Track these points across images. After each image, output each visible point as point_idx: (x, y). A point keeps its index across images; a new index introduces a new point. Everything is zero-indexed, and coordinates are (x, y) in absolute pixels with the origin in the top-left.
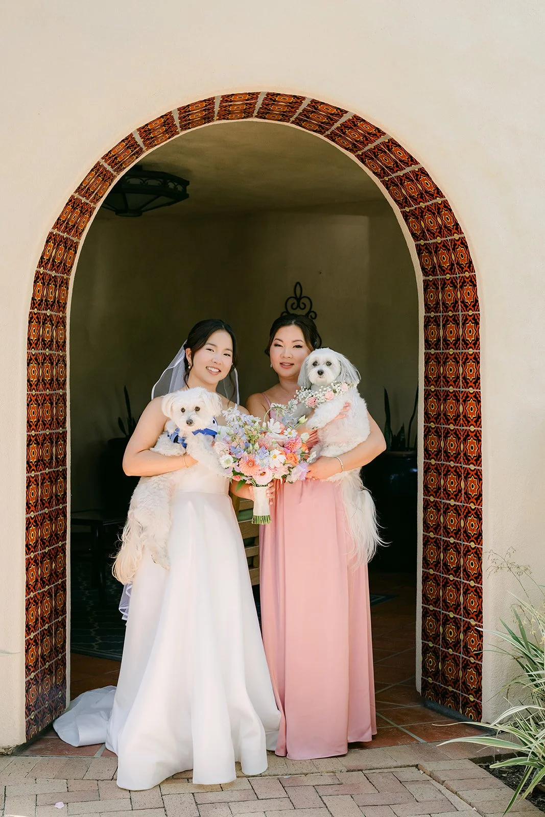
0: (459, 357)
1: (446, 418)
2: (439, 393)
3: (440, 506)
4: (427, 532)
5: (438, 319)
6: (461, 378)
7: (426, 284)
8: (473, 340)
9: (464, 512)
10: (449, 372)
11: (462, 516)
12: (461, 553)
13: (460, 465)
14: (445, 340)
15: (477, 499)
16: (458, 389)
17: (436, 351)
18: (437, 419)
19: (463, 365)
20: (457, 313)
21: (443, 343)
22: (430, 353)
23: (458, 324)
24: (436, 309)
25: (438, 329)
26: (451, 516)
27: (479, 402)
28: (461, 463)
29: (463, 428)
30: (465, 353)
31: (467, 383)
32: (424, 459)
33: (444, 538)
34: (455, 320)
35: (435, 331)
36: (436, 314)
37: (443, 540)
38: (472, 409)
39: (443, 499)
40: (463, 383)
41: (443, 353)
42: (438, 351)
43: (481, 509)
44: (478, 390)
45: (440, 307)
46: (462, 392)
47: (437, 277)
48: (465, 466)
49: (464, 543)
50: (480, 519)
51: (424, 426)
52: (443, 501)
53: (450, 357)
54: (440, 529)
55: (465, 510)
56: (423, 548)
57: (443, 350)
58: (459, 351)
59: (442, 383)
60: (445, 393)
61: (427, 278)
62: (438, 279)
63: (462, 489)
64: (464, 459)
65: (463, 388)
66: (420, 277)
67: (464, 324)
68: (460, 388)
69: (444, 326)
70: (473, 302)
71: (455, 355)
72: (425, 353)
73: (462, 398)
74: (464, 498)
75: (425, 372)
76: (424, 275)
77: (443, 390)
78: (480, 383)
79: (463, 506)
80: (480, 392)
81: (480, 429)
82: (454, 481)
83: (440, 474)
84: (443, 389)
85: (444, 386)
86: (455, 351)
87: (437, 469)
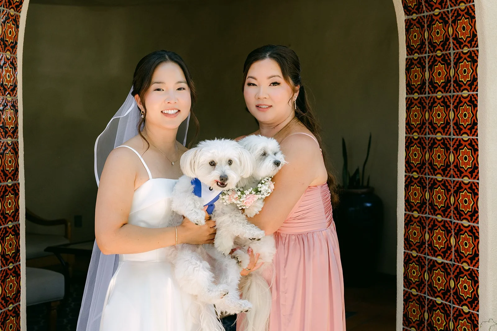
0: (450, 101)
1: (433, 168)
2: (424, 141)
3: (424, 262)
4: (408, 288)
5: (424, 60)
6: (452, 124)
7: (409, 25)
8: (468, 81)
9: (454, 272)
10: (436, 117)
11: (452, 276)
12: (450, 316)
13: (450, 220)
14: (432, 82)
15: (472, 259)
16: (447, 137)
17: (421, 96)
18: (421, 168)
19: (455, 110)
20: (447, 52)
21: (429, 86)
22: (413, 98)
23: (449, 64)
24: (421, 49)
25: (423, 71)
26: (437, 274)
27: (476, 150)
28: (450, 218)
29: (454, 179)
30: (457, 96)
31: (460, 130)
32: (405, 211)
33: (429, 297)
34: (445, 60)
35: (419, 74)
36: (421, 56)
37: (428, 299)
38: (466, 158)
39: (428, 255)
40: (454, 129)
41: (429, 97)
42: (423, 96)
43: (477, 271)
44: (474, 137)
45: (425, 47)
46: (453, 139)
47: (422, 14)
48: (457, 221)
49: (454, 305)
50: (476, 282)
51: (405, 176)
52: (428, 257)
53: (438, 101)
54: (424, 286)
55: (456, 269)
56: (404, 305)
57: (429, 93)
58: (450, 94)
59: (427, 130)
60: (430, 141)
61: (410, 17)
62: (424, 16)
63: (452, 246)
64: (454, 214)
65: (454, 135)
66: (401, 17)
67: (456, 64)
68: (450, 135)
69: (431, 67)
70: (470, 37)
71: (444, 99)
72: (406, 98)
73: (453, 147)
74: (455, 256)
75: (406, 119)
76: (406, 14)
77: (429, 138)
78: (477, 129)
79: (454, 265)
80: (477, 139)
81: (477, 181)
82: (442, 237)
83: (424, 228)
84: (429, 136)
85: (430, 132)
86: (444, 94)
87: (421, 222)
